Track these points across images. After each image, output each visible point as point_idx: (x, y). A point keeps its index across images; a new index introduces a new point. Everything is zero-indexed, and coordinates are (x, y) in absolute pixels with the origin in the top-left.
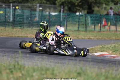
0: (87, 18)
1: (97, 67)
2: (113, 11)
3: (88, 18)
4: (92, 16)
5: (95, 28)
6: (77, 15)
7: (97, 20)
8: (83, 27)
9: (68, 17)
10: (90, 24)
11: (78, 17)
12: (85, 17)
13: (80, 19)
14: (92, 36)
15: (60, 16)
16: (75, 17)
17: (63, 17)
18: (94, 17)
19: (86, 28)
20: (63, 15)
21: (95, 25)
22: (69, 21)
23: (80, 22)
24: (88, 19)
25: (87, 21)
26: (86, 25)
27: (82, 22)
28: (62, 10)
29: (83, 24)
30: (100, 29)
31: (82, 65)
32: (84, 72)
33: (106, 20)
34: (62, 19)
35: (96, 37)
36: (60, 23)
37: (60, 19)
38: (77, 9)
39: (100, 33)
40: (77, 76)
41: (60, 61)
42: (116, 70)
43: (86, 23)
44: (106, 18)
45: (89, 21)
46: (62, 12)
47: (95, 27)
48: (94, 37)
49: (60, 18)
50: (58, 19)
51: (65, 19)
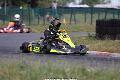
0: (30, 12)
1: (40, 60)
2: (56, 4)
3: (32, 11)
4: (35, 9)
5: (38, 22)
6: (21, 9)
7: (41, 13)
8: (27, 21)
9: (11, 11)
10: (34, 18)
11: (22, 12)
12: (29, 11)
13: (24, 13)
14: (36, 30)
15: (4, 10)
16: (18, 11)
17: (6, 11)
18: (37, 10)
19: (30, 21)
20: (6, 10)
21: (39, 19)
22: (12, 15)
23: (24, 16)
24: (32, 13)
25: (31, 15)
26: (30, 19)
27: (26, 16)
28: (6, 4)
29: (27, 18)
30: (44, 22)
31: (25, 59)
32: (27, 65)
34: (6, 13)
35: (40, 30)
36: (4, 17)
37: (4, 14)
38: (20, 3)
39: (43, 26)
40: (20, 70)
41: (3, 56)
42: (59, 63)
43: (29, 17)
44: (50, 12)
45: (33, 15)
46: (5, 6)
47: (38, 20)
48: (38, 30)
49: (4, 12)
50: (2, 13)
51: (8, 13)
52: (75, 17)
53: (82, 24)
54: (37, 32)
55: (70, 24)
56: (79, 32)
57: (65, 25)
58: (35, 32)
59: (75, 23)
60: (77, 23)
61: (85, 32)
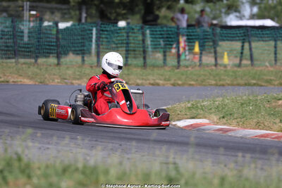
4: (157, 29)
5: (165, 59)
7: (170, 40)
9: (101, 32)
11: (125, 34)
12: (143, 33)
13: (130, 38)
14: (161, 80)
19: (145, 58)
21: (165, 53)
23: (130, 45)
26: (144, 52)
28: (84, 16)
30: (179, 62)
33: (188, 39)
35: (169, 80)
36: (82, 48)
38: (118, 15)
39: (177, 71)
43: (144, 47)
46: (84, 20)
47: (165, 56)
48: (165, 80)
52: (251, 49)
53: (267, 67)
54: (164, 85)
55: (239, 65)
56: (261, 86)
57: (229, 68)
58: (158, 85)
59: (252, 65)
60: (255, 63)
61: (274, 85)
